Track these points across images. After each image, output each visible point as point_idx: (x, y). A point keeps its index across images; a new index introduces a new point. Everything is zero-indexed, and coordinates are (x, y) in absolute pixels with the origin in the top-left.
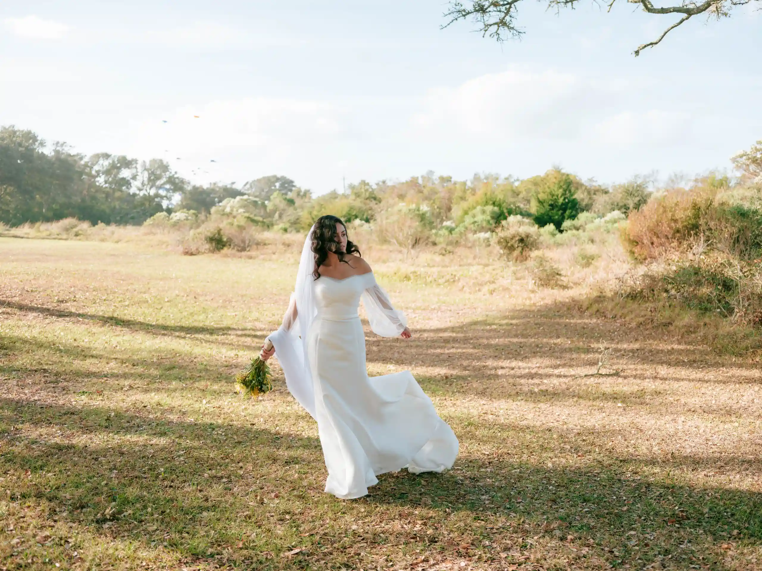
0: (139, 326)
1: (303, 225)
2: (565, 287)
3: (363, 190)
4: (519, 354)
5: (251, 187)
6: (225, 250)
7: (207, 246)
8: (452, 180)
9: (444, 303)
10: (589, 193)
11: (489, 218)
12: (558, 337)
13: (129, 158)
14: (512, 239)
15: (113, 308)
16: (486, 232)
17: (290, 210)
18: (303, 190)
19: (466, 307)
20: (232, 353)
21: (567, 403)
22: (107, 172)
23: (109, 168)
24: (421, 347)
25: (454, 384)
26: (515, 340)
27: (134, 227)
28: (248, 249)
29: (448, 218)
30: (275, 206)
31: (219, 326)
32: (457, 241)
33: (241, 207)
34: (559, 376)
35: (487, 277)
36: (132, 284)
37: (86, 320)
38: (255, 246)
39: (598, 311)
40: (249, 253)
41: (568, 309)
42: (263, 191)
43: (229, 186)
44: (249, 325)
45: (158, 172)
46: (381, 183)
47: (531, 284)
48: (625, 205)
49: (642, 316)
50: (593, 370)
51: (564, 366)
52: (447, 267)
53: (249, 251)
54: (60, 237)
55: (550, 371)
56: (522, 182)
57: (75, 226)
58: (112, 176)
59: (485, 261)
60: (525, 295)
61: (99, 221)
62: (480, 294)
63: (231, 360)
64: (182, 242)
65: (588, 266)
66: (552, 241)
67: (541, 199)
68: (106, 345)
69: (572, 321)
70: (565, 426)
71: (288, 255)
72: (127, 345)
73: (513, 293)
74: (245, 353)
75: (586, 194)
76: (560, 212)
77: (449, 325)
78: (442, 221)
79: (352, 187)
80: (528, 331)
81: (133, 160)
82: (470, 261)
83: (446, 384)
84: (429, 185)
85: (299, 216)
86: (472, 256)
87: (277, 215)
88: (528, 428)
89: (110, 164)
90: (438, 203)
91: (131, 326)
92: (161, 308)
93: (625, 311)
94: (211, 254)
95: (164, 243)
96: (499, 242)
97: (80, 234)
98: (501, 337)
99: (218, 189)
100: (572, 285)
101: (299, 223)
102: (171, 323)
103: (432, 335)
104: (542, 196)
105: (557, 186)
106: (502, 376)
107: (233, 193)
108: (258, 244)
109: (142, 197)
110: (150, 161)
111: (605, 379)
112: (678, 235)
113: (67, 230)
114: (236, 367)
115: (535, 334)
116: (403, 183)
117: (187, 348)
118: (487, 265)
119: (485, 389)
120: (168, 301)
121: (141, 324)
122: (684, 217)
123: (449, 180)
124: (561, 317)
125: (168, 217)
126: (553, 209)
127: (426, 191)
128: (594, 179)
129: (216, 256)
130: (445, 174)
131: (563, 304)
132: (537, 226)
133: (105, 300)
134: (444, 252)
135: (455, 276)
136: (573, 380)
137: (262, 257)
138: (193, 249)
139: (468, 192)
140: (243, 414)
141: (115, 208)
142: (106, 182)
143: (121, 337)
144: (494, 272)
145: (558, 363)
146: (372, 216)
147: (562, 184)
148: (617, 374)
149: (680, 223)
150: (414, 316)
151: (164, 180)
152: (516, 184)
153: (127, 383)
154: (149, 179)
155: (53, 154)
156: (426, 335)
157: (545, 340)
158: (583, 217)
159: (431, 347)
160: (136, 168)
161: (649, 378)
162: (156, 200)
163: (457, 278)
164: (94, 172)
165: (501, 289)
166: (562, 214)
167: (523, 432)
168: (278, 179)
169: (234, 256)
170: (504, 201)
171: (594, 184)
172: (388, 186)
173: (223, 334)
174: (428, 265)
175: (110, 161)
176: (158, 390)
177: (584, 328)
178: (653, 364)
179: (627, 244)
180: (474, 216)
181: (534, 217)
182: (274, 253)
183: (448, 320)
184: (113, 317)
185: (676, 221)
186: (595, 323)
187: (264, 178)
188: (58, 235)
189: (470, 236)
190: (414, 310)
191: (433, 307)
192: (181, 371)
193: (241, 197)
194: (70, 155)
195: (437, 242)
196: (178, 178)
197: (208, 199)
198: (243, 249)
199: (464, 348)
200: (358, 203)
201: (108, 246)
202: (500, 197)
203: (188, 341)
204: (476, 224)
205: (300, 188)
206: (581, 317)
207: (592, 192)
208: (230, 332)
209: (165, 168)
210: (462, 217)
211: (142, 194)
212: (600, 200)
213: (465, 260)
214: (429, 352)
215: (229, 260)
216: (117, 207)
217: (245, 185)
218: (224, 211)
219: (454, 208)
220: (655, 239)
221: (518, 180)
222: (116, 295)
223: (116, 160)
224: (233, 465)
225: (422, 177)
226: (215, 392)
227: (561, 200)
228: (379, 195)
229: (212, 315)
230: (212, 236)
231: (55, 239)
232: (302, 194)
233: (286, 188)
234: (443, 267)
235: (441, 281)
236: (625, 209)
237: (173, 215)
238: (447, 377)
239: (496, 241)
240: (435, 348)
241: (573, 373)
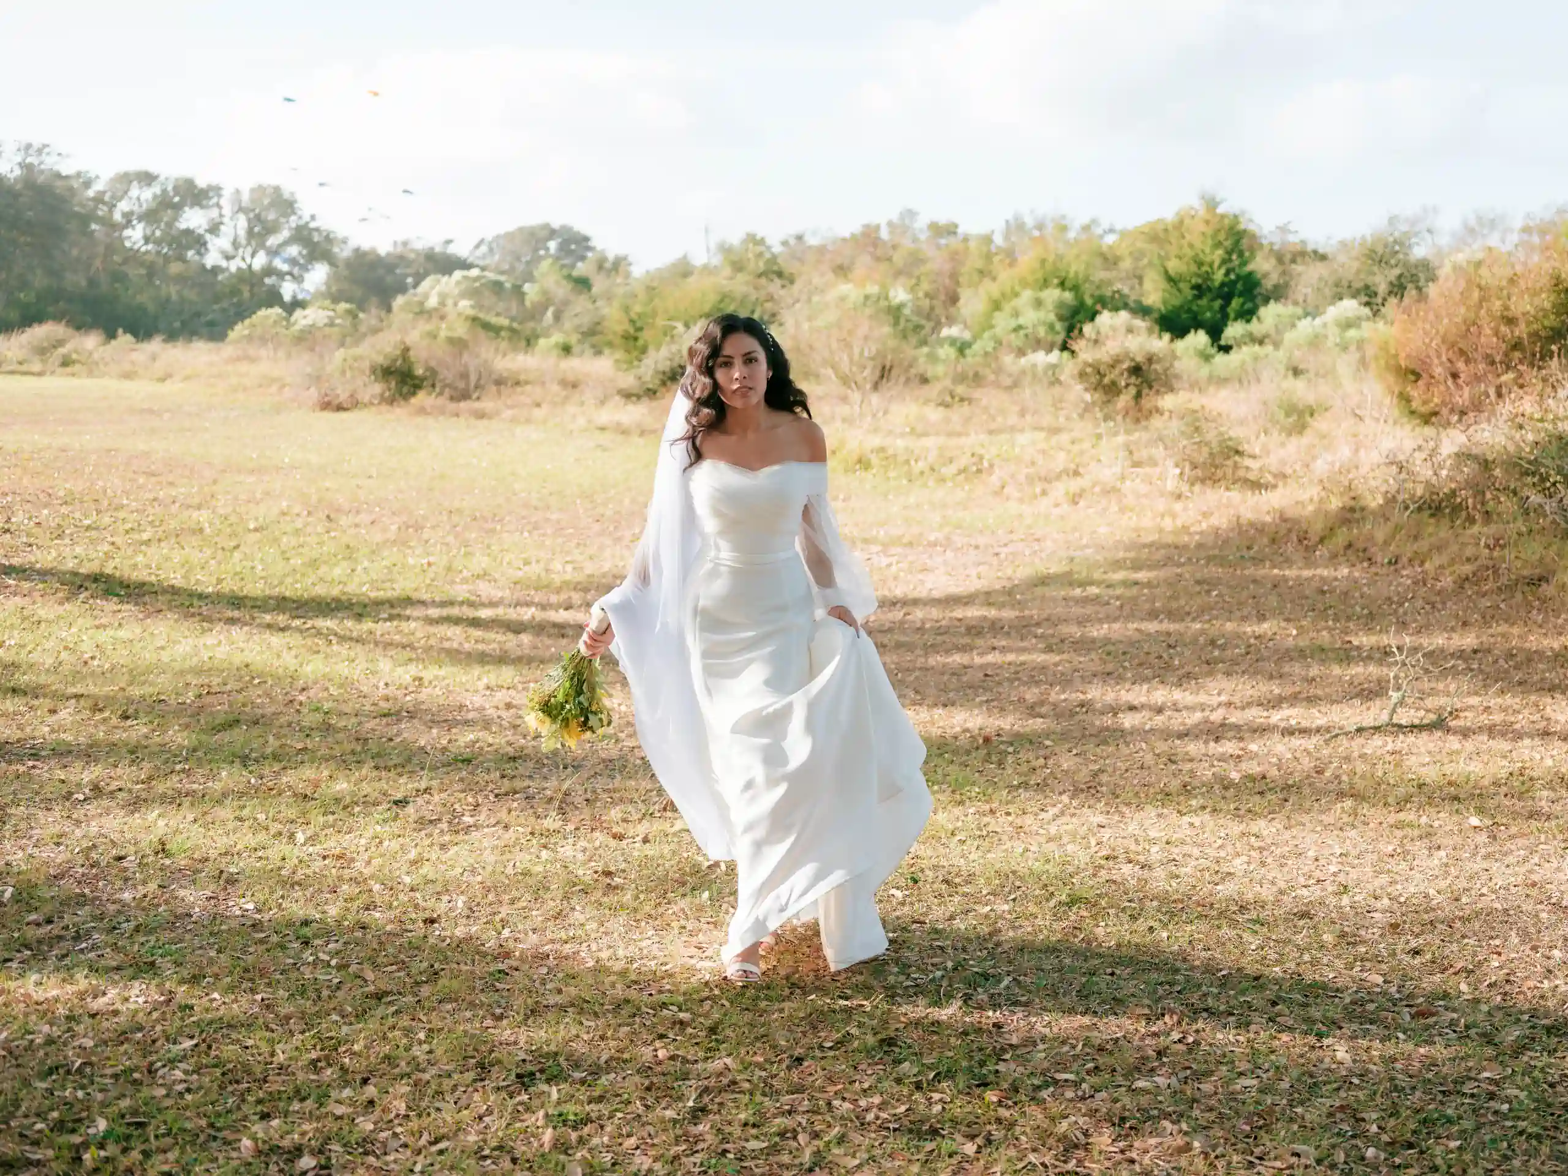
0: (168, 597)
1: (610, 337)
2: (1256, 485)
3: (750, 255)
4: (1168, 667)
5: (491, 250)
6: (422, 398)
7: (377, 388)
8: (960, 230)
9: (959, 527)
10: (1280, 259)
11: (1052, 317)
12: (1262, 618)
13: (201, 183)
14: (1113, 367)
15: (106, 547)
16: (1049, 350)
17: (581, 304)
18: (611, 256)
19: (1014, 537)
20: (406, 674)
21: (1328, 819)
22: (150, 216)
23: (154, 205)
24: (910, 647)
25: (1010, 759)
26: (1152, 627)
27: (211, 345)
28: (475, 396)
29: (951, 321)
30: (545, 292)
31: (381, 594)
32: (976, 375)
33: (463, 295)
34: (1288, 732)
35: (1061, 461)
36: (171, 484)
37: (26, 585)
38: (494, 388)
39: (1350, 546)
40: (477, 405)
41: (1273, 541)
42: (518, 259)
43: (438, 249)
44: (461, 592)
45: (271, 216)
46: (792, 242)
47: (1171, 476)
48: (1367, 287)
49: (1468, 560)
50: (1374, 713)
51: (1294, 699)
52: (959, 435)
53: (478, 398)
54: (24, 368)
55: (1255, 715)
56: (1124, 234)
57: (60, 343)
58: (163, 225)
59: (1047, 420)
60: (1161, 505)
61: (120, 331)
62: (1044, 504)
63: (399, 694)
64: (317, 379)
65: (1300, 433)
66: (1205, 371)
67: (1172, 272)
68: (64, 655)
69: (1287, 572)
70: (1345, 900)
71: (571, 409)
72: (121, 656)
73: (1130, 500)
74: (442, 672)
75: (1273, 261)
76: (1218, 303)
77: (974, 585)
78: (938, 326)
79: (725, 250)
80: (1182, 602)
81: (210, 188)
82: (1013, 420)
83: (987, 759)
84: (907, 243)
85: (603, 318)
86: (1016, 409)
87: (549, 314)
88: (1243, 909)
89: (155, 197)
90: (925, 286)
91: (147, 598)
92: (237, 547)
93: (1423, 545)
94: (384, 408)
95: (274, 380)
96: (1082, 375)
97: (74, 362)
98: (1116, 619)
99: (412, 256)
100: (1270, 478)
101: (601, 333)
102: (255, 589)
103: (935, 613)
104: (1174, 266)
105: (1210, 242)
106: (1136, 732)
107: (445, 264)
108: (499, 382)
109: (232, 275)
110: (252, 190)
111: (1411, 738)
112: (1517, 355)
113: (42, 351)
114: (412, 715)
115: (1202, 611)
116: (844, 240)
117: (289, 661)
118: (1055, 431)
119: (1095, 775)
120: (256, 530)
121: (174, 591)
122: (1532, 312)
123: (950, 230)
124: (1258, 561)
125: (287, 320)
126: (1199, 297)
127: (898, 258)
128: (1292, 228)
129: (400, 412)
130: (943, 219)
131: (1260, 529)
132: (1167, 336)
133: (88, 528)
134: (948, 399)
135: (981, 458)
136: (1327, 742)
137: (509, 413)
138: (343, 396)
139: (996, 259)
140: (407, 880)
141: (168, 300)
142: (147, 240)
143: (110, 632)
144: (1076, 448)
145: (1277, 691)
146: (774, 315)
147: (1222, 236)
148: (1439, 725)
149: (1523, 326)
150: (885, 561)
151: (285, 234)
152: (1110, 239)
153: (89, 774)
154: (250, 233)
155: (18, 172)
156: (919, 614)
157: (1229, 626)
158: (1270, 314)
159: (934, 648)
160: (218, 205)
161: (1532, 737)
162: (268, 281)
163: (986, 464)
164: (117, 217)
165: (1097, 489)
166: (1223, 309)
167: (1234, 924)
168: (552, 233)
169: (442, 412)
170: (1087, 279)
171: (1292, 238)
172: (810, 247)
173: (391, 618)
174: (913, 429)
175: (156, 189)
176: (174, 800)
177: (1323, 592)
178: (1529, 692)
179: (1391, 379)
180: (1016, 314)
181: (1156, 315)
182: (538, 405)
183: (974, 573)
184: (102, 575)
185: (1511, 321)
186: (1348, 578)
187: (521, 230)
188: (20, 363)
189: (1008, 360)
190: (886, 546)
191: (932, 538)
192: (256, 731)
193: (465, 273)
194: (58, 176)
195: (929, 375)
196: (317, 230)
197: (389, 279)
198: (464, 396)
199: (1024, 650)
200: (740, 285)
201: (140, 390)
202: (1075, 268)
203: (295, 639)
204: (1022, 333)
205: (603, 251)
206: (1309, 563)
207: (1288, 257)
208: (408, 612)
209: (287, 206)
210: (989, 316)
211: (233, 266)
212: (1308, 277)
213: (1000, 419)
214: (932, 661)
215: (430, 421)
216: (174, 297)
217: (477, 246)
218: (421, 303)
219: (965, 295)
220: (1461, 365)
221: (1111, 231)
222: (121, 514)
223: (170, 188)
224: (347, 1092)
225: (890, 224)
226: (337, 800)
227: (1219, 276)
228: (788, 267)
229: (366, 564)
230: (386, 363)
231: (12, 372)
232: (608, 265)
233: (570, 253)
234: (950, 434)
235: (950, 470)
236: (1369, 296)
237: (298, 313)
238: (987, 740)
239: (1076, 372)
240: (948, 652)
241: (1321, 721)
